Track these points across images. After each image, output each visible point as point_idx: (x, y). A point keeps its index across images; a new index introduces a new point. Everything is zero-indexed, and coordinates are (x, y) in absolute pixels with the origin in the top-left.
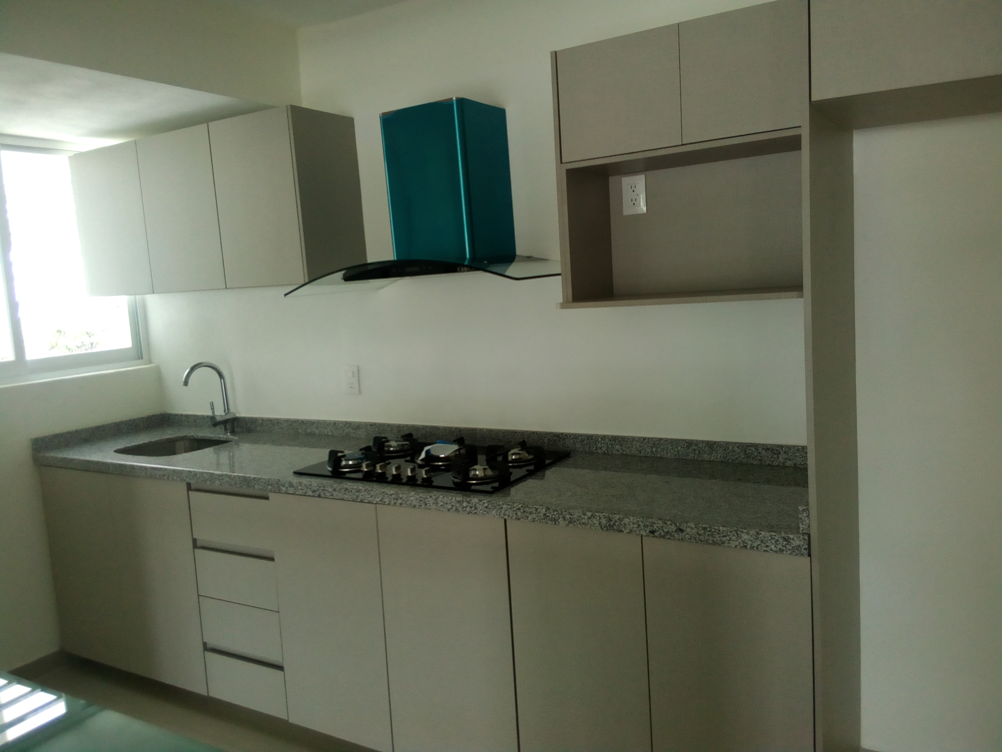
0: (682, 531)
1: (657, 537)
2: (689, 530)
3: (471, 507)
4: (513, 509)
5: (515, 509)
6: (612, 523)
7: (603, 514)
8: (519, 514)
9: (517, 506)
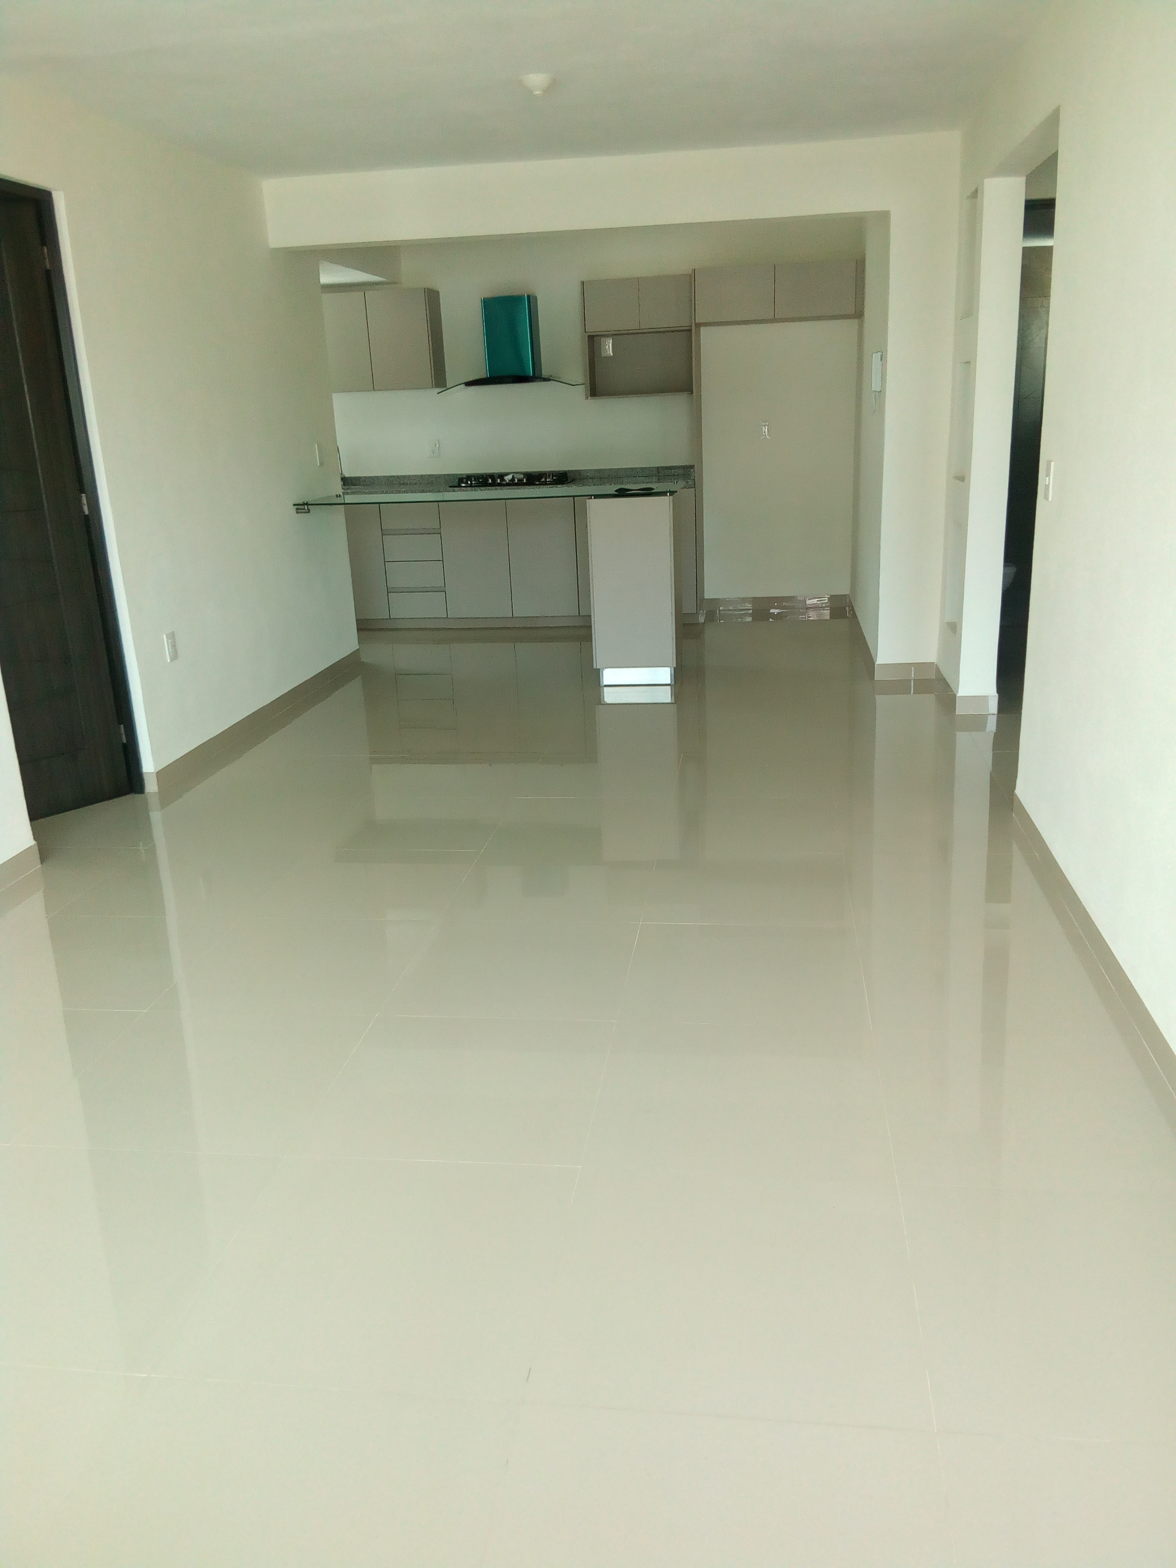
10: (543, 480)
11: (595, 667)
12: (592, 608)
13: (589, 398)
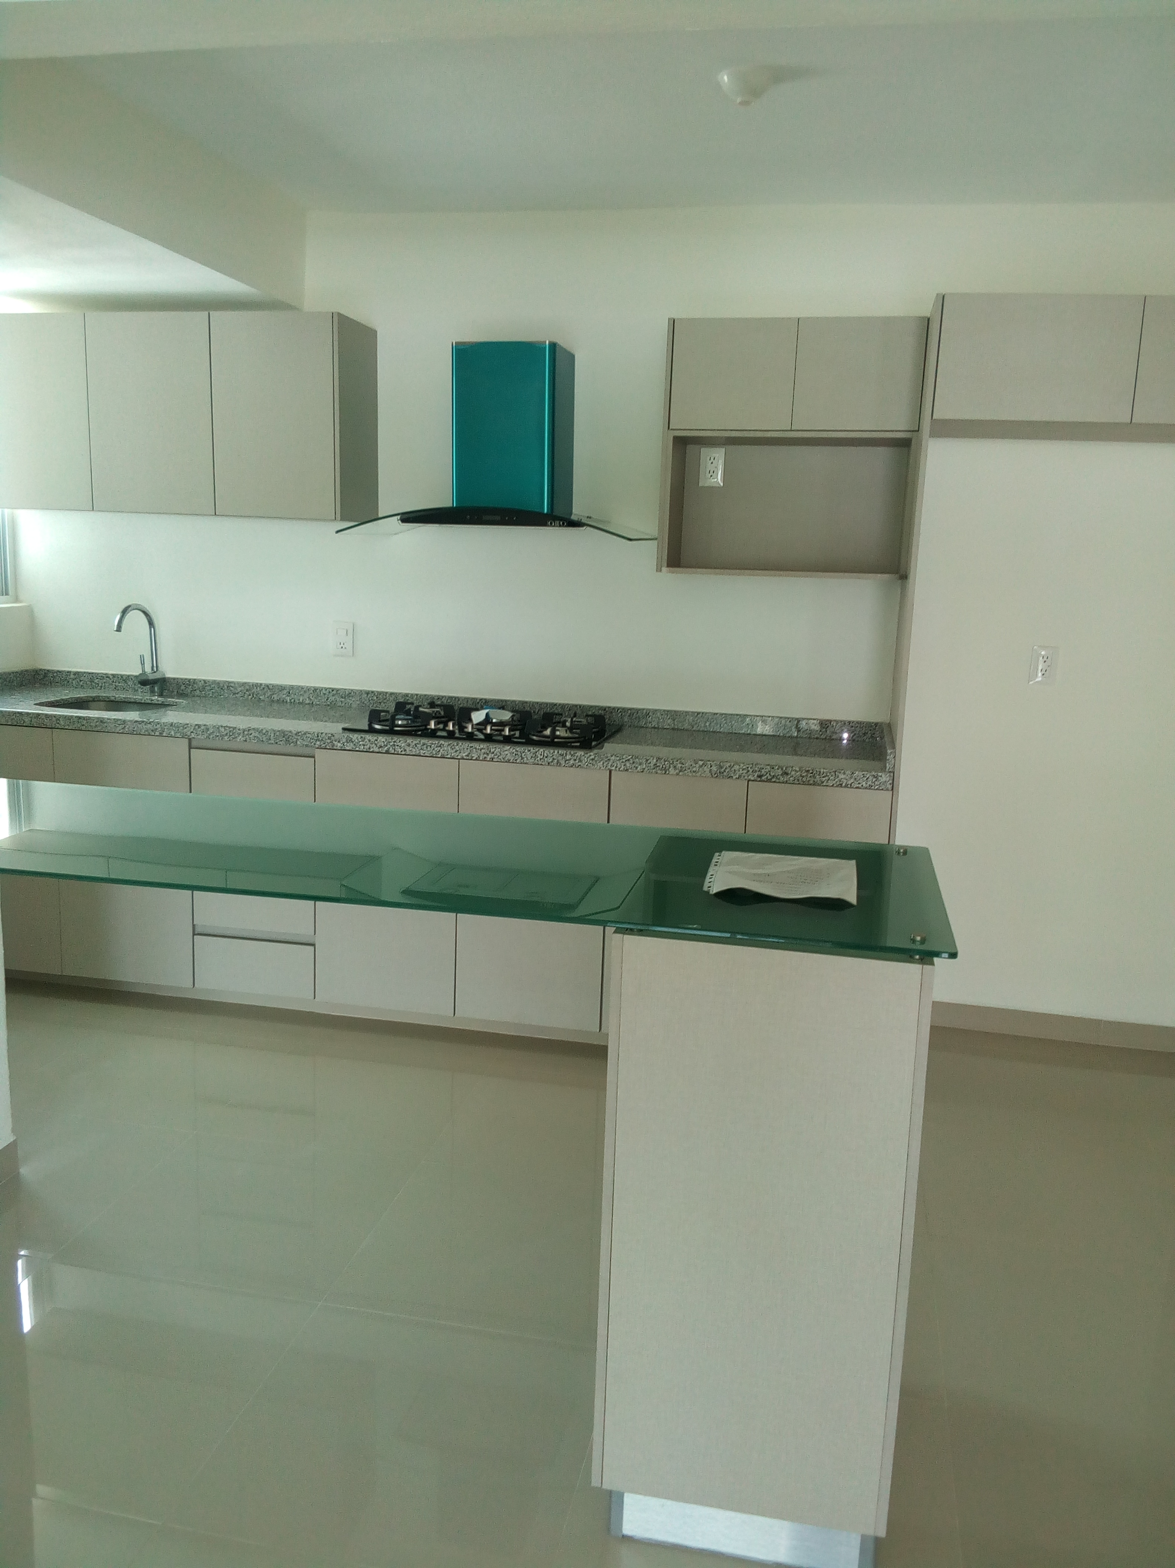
0: (787, 774)
1: (764, 781)
2: (793, 773)
3: (575, 760)
4: (621, 761)
5: (624, 760)
6: (722, 770)
7: (714, 762)
8: (628, 765)
9: (626, 757)
10: (548, 732)
11: (595, 1482)
12: (602, 1297)
13: (664, 569)
